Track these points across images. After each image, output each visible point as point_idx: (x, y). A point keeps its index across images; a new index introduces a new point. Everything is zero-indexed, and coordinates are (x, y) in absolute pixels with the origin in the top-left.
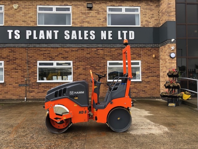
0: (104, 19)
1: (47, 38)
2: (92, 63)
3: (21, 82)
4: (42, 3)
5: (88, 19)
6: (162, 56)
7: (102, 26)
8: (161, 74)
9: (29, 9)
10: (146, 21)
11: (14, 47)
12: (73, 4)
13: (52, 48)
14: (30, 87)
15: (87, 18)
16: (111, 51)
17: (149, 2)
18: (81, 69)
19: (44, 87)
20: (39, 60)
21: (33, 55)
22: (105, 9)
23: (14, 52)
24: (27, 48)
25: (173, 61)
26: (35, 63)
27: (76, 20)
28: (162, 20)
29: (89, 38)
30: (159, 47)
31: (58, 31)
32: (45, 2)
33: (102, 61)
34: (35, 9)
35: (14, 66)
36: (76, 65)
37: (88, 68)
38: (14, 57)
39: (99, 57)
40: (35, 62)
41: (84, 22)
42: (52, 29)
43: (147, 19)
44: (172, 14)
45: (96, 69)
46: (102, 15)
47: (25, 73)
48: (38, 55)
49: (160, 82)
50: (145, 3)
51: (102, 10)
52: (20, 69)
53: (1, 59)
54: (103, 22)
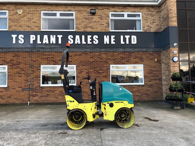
0: (107, 25)
1: (51, 43)
2: (95, 67)
3: (25, 86)
4: (46, 9)
5: (91, 25)
6: (164, 60)
7: (105, 31)
8: (164, 78)
9: (33, 15)
10: (148, 26)
11: (17, 52)
12: (77, 9)
13: (55, 52)
14: (33, 91)
15: (90, 23)
16: (114, 55)
17: (150, 8)
18: (85, 73)
19: (47, 91)
20: (43, 64)
21: (36, 59)
22: (108, 15)
23: (18, 56)
24: (31, 53)
25: (176, 65)
26: (39, 67)
27: (80, 26)
28: (163, 26)
29: (93, 43)
30: (161, 51)
31: (61, 36)
32: (49, 7)
33: (105, 65)
34: (39, 15)
35: (17, 70)
36: (79, 69)
37: (91, 71)
38: (17, 62)
39: (102, 61)
41: (87, 27)
42: (56, 33)
43: (148, 24)
44: (173, 20)
45: (99, 73)
46: (105, 21)
47: (29, 77)
48: (41, 59)
49: (162, 85)
50: (147, 9)
51: (105, 16)
52: (23, 74)
53: (5, 63)
54: (106, 27)
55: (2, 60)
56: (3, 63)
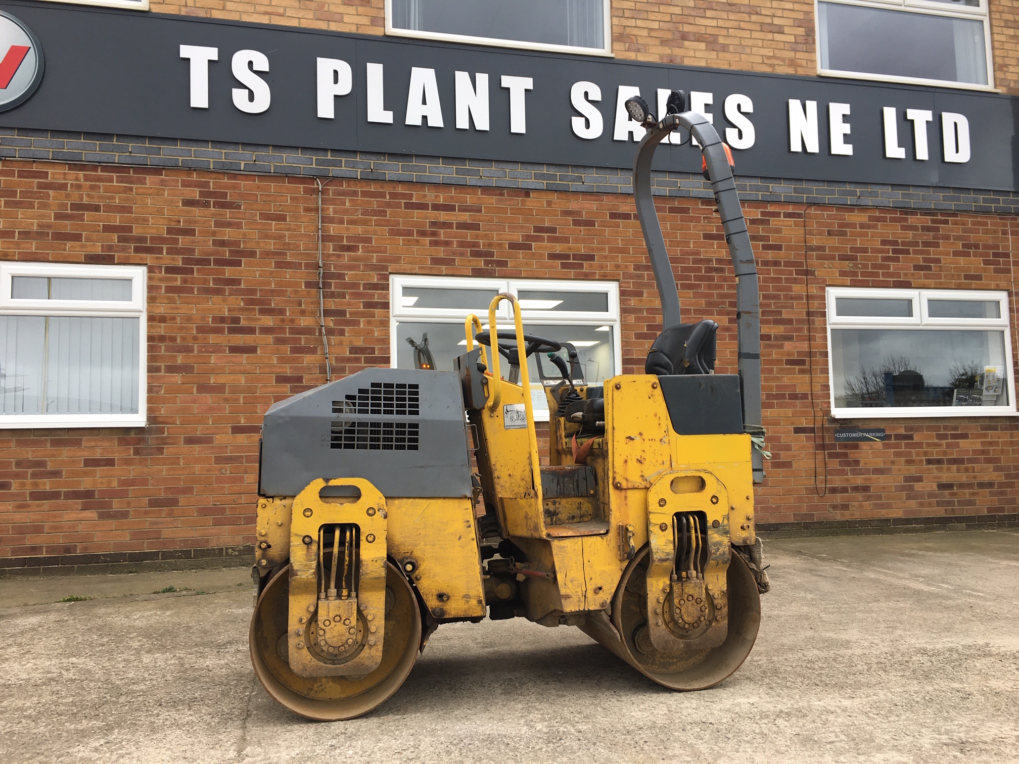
0: (801, 31)
1: (462, 123)
5: (707, 24)
7: (790, 71)
11: (221, 171)
15: (701, 10)
16: (848, 225)
20: (408, 267)
21: (359, 230)
23: (223, 205)
24: (320, 185)
26: (375, 287)
27: (640, 23)
31: (528, 83)
33: (797, 289)
35: (223, 305)
36: (640, 310)
40: (375, 281)
41: (684, 37)
46: (791, 6)
47: (308, 359)
48: (394, 233)
52: (266, 330)
53: (124, 249)
54: (794, 47)
55: (108, 229)
56: (110, 248)
